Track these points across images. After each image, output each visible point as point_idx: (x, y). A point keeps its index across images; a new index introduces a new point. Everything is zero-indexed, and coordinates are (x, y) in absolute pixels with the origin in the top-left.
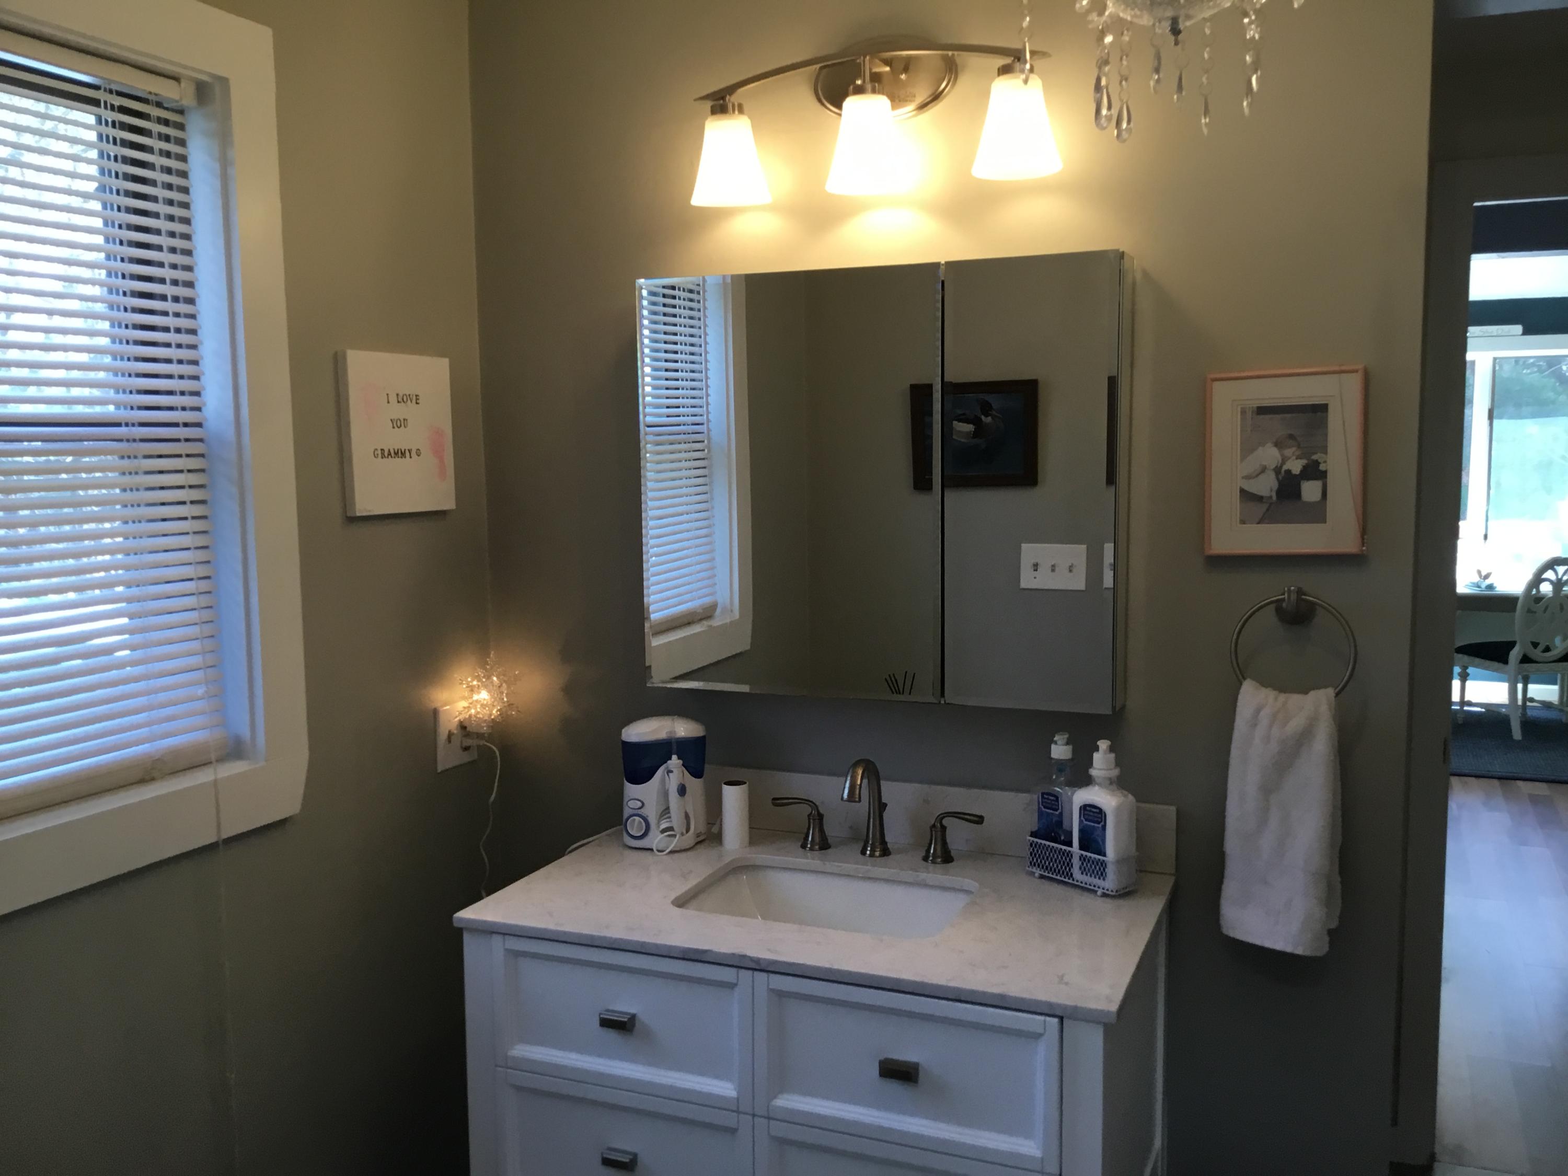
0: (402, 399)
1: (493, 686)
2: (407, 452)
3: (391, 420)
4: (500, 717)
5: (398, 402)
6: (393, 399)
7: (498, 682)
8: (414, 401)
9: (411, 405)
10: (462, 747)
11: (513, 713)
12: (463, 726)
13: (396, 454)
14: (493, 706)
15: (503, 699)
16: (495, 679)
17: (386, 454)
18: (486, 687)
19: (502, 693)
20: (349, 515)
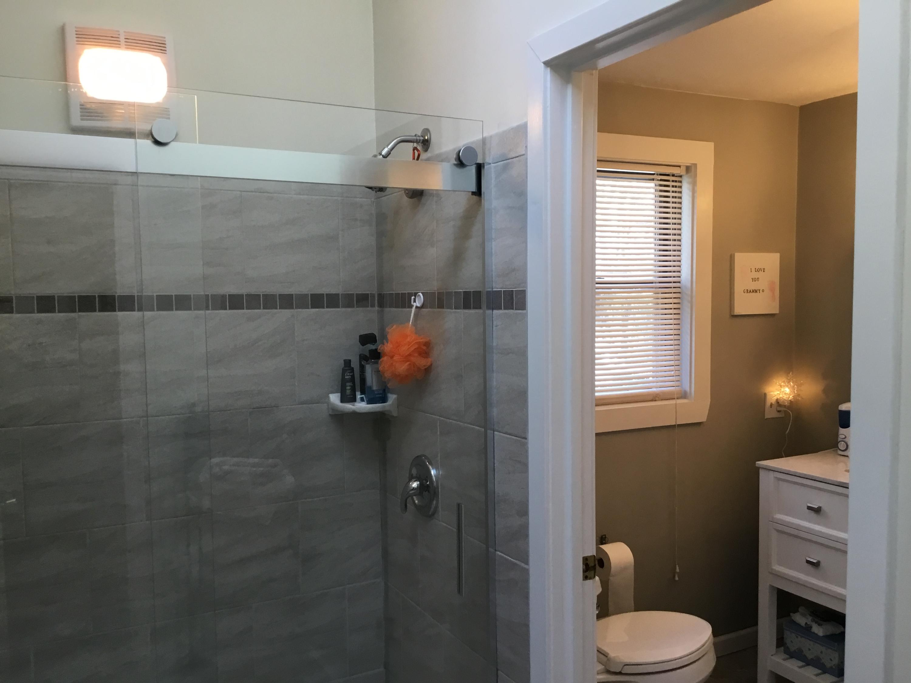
0: (757, 270)
1: (790, 386)
2: (758, 290)
3: (752, 278)
4: (793, 400)
5: (756, 271)
6: (753, 270)
7: (793, 385)
8: (763, 271)
9: (761, 273)
10: (777, 411)
11: (799, 398)
12: (777, 401)
13: (753, 291)
14: (790, 394)
15: (795, 392)
16: (792, 383)
17: (749, 292)
18: (787, 386)
19: (795, 389)
20: (732, 314)
